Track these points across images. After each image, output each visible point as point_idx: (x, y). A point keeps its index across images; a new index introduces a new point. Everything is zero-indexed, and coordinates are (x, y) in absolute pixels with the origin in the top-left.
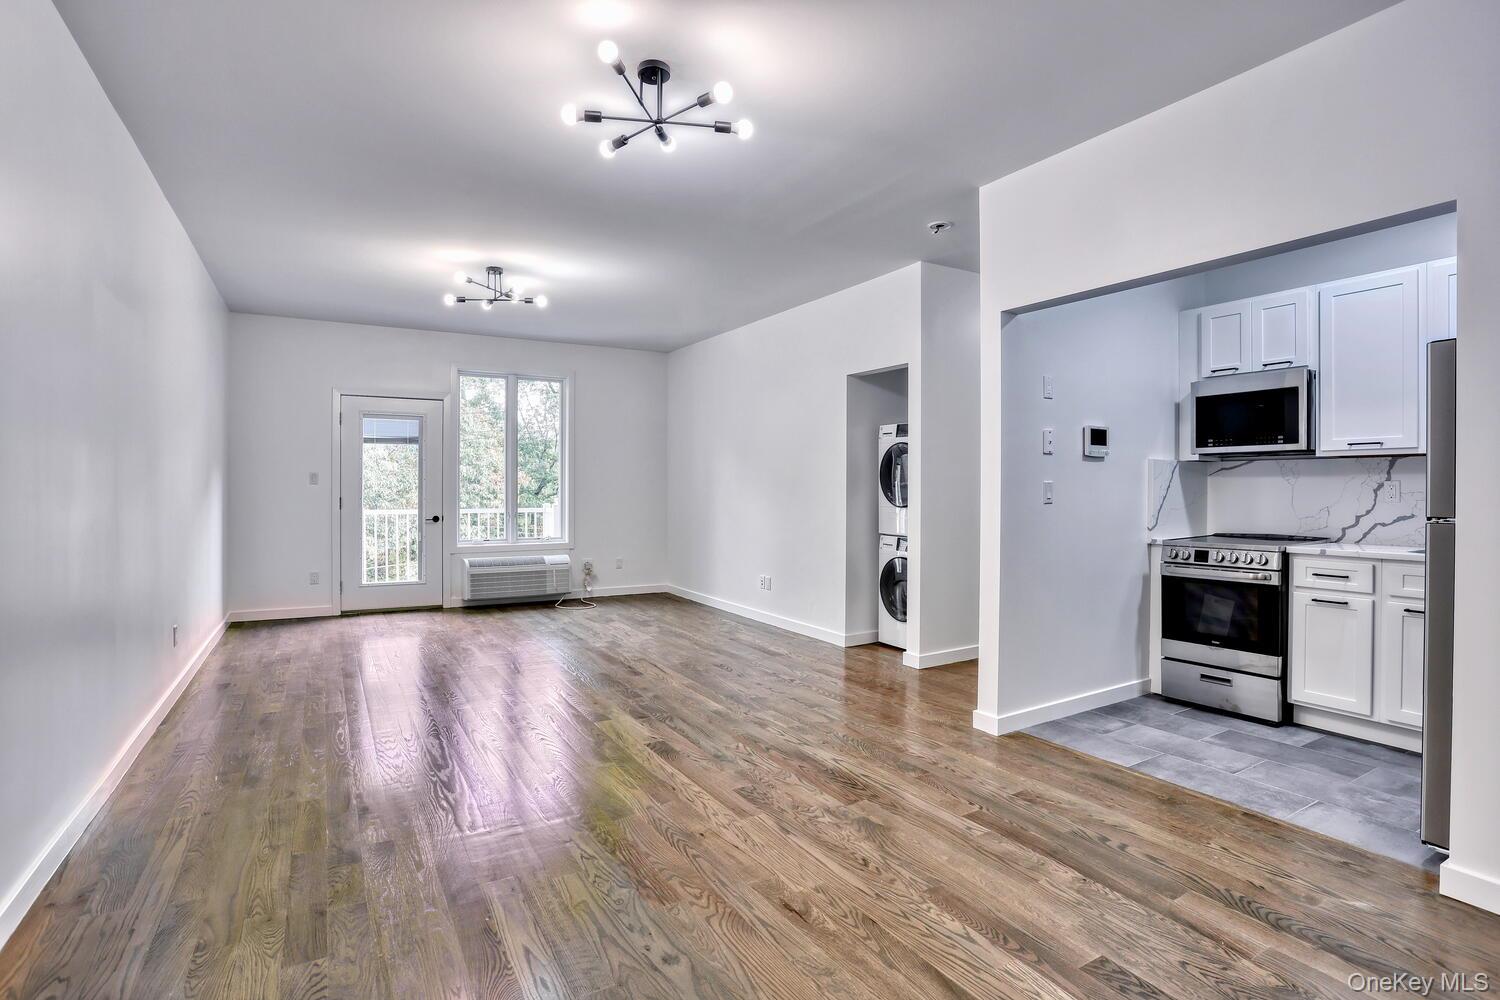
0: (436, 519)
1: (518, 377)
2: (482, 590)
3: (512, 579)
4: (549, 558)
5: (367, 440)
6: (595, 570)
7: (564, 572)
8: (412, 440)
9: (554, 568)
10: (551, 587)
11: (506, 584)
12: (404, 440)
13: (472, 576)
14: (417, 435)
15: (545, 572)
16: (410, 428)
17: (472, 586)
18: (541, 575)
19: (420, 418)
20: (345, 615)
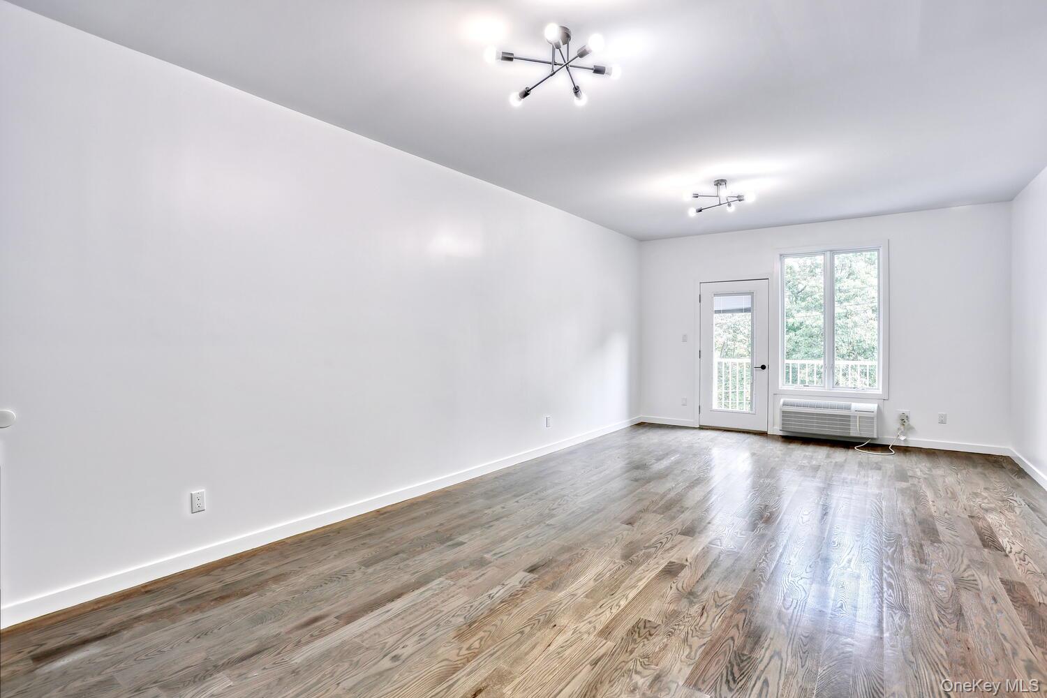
0: (763, 367)
1: (833, 252)
2: (791, 425)
3: (817, 419)
4: (855, 406)
5: (717, 312)
6: (913, 422)
7: (866, 419)
8: (747, 310)
9: (859, 414)
10: (855, 432)
11: (812, 422)
12: (741, 310)
13: (783, 412)
14: (750, 306)
15: (849, 416)
16: (744, 302)
17: (783, 420)
18: (846, 419)
19: (751, 294)
20: (702, 428)
